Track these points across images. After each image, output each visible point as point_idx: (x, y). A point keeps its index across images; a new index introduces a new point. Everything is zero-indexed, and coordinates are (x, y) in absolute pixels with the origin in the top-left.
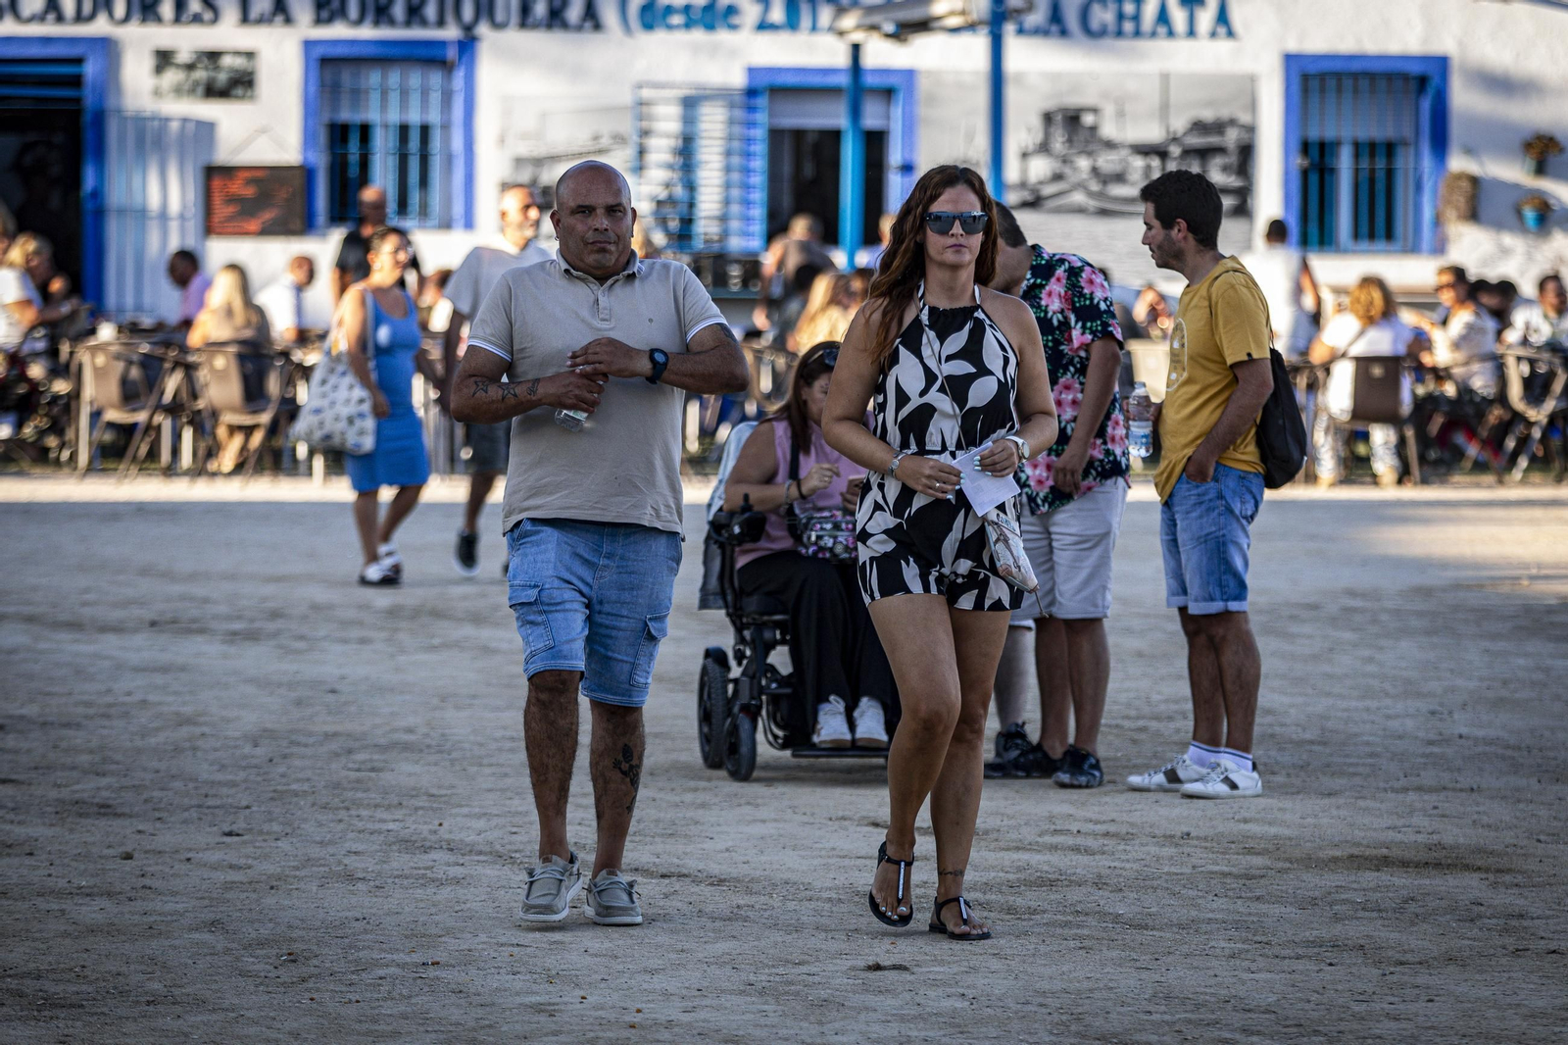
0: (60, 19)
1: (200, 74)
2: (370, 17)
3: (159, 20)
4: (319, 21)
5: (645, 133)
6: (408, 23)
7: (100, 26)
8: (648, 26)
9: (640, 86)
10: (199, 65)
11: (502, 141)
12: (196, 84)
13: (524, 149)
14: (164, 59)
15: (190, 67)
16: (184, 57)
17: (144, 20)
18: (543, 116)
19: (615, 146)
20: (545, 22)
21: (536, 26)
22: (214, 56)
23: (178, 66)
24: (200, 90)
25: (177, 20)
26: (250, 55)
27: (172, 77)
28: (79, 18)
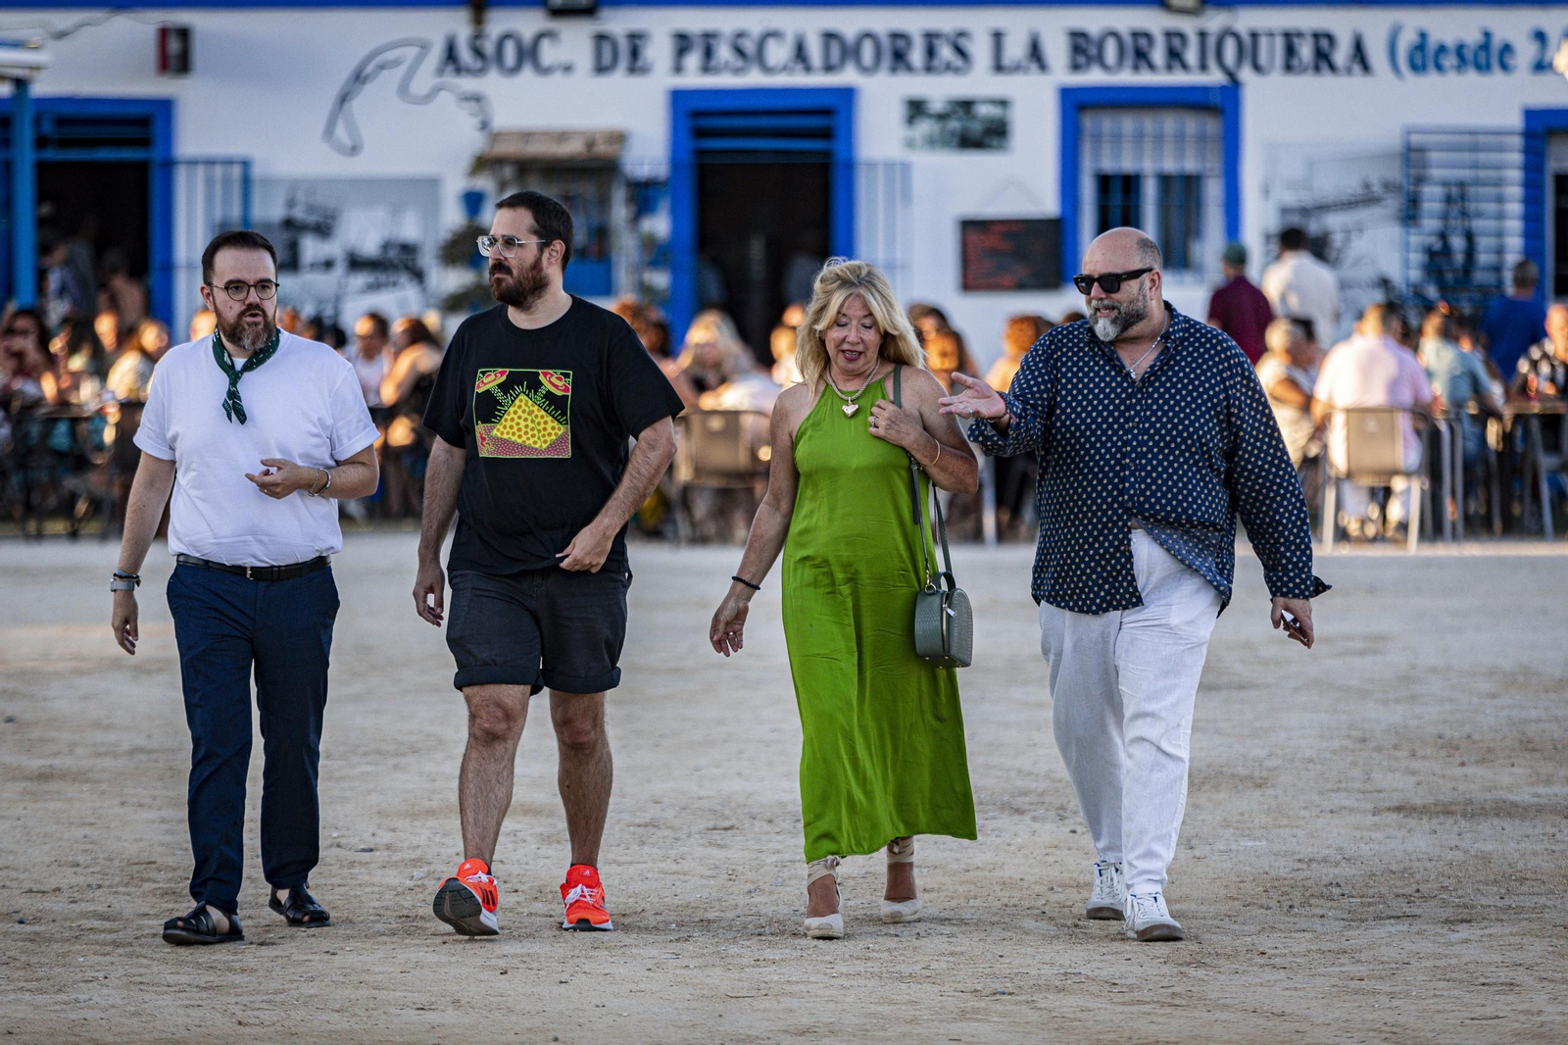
0: (808, 69)
1: (954, 125)
2: (1129, 61)
3: (909, 68)
4: (1076, 67)
5: (1420, 180)
6: (1169, 68)
7: (848, 76)
8: (1417, 67)
9: (1409, 133)
10: (955, 116)
11: (1266, 191)
12: (953, 133)
13: (1290, 198)
14: (916, 109)
15: (942, 117)
16: (937, 105)
17: (894, 70)
18: (1311, 165)
19: (1385, 196)
20: (1312, 65)
21: (1304, 70)
22: (966, 105)
23: (931, 116)
24: (955, 140)
25: (929, 69)
26: (1003, 103)
27: (925, 127)
28: (829, 68)
